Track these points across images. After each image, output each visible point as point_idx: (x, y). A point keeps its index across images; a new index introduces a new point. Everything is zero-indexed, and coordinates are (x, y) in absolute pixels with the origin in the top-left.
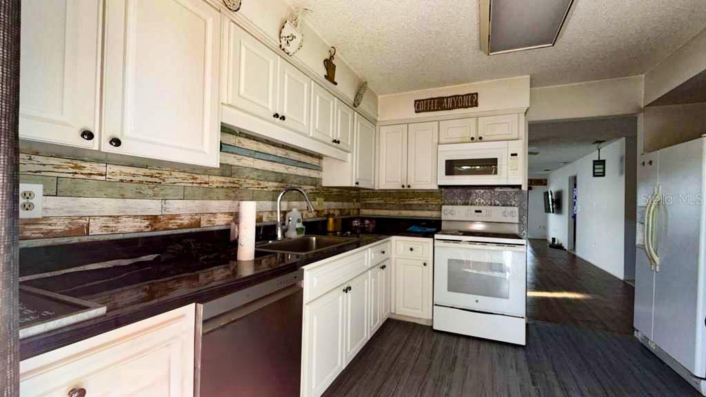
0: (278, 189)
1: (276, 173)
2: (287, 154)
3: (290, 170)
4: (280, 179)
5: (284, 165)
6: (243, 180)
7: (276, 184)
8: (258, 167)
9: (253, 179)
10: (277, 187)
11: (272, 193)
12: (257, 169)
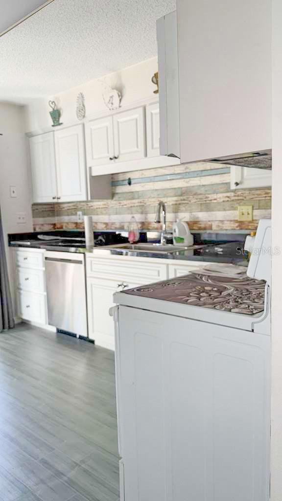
0: (178, 203)
1: (175, 188)
2: (187, 168)
3: (191, 182)
4: (179, 193)
5: (183, 180)
6: (146, 200)
7: (175, 198)
8: (157, 188)
9: (154, 198)
10: (177, 201)
11: (172, 206)
12: (156, 190)
